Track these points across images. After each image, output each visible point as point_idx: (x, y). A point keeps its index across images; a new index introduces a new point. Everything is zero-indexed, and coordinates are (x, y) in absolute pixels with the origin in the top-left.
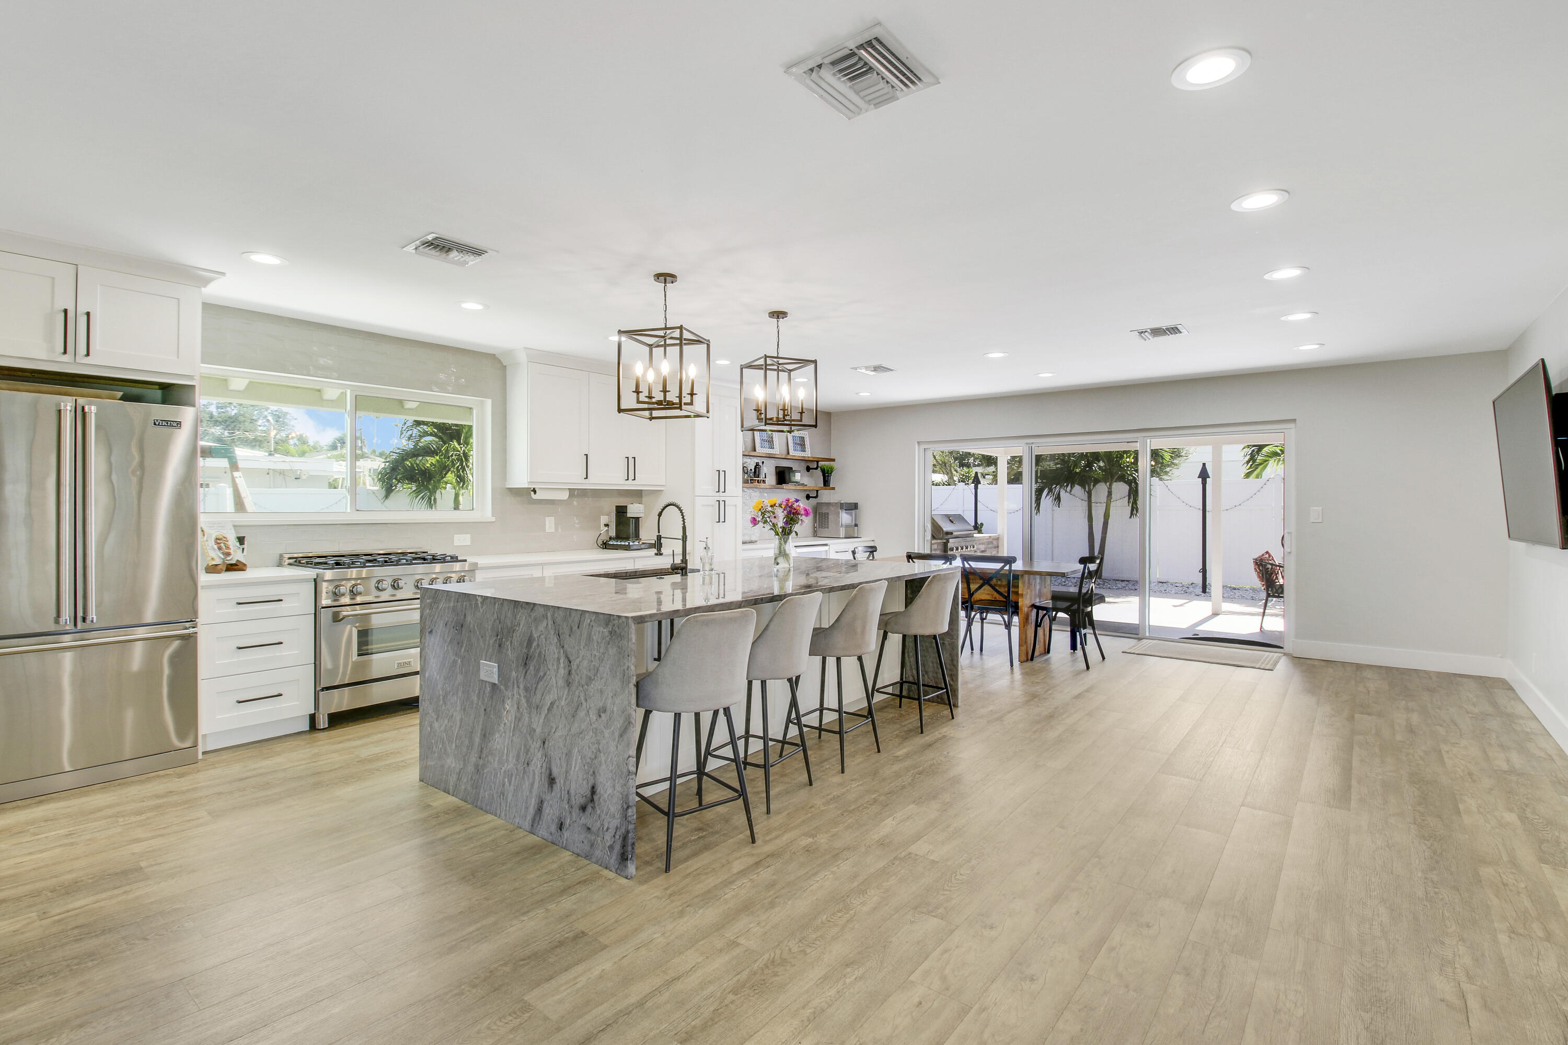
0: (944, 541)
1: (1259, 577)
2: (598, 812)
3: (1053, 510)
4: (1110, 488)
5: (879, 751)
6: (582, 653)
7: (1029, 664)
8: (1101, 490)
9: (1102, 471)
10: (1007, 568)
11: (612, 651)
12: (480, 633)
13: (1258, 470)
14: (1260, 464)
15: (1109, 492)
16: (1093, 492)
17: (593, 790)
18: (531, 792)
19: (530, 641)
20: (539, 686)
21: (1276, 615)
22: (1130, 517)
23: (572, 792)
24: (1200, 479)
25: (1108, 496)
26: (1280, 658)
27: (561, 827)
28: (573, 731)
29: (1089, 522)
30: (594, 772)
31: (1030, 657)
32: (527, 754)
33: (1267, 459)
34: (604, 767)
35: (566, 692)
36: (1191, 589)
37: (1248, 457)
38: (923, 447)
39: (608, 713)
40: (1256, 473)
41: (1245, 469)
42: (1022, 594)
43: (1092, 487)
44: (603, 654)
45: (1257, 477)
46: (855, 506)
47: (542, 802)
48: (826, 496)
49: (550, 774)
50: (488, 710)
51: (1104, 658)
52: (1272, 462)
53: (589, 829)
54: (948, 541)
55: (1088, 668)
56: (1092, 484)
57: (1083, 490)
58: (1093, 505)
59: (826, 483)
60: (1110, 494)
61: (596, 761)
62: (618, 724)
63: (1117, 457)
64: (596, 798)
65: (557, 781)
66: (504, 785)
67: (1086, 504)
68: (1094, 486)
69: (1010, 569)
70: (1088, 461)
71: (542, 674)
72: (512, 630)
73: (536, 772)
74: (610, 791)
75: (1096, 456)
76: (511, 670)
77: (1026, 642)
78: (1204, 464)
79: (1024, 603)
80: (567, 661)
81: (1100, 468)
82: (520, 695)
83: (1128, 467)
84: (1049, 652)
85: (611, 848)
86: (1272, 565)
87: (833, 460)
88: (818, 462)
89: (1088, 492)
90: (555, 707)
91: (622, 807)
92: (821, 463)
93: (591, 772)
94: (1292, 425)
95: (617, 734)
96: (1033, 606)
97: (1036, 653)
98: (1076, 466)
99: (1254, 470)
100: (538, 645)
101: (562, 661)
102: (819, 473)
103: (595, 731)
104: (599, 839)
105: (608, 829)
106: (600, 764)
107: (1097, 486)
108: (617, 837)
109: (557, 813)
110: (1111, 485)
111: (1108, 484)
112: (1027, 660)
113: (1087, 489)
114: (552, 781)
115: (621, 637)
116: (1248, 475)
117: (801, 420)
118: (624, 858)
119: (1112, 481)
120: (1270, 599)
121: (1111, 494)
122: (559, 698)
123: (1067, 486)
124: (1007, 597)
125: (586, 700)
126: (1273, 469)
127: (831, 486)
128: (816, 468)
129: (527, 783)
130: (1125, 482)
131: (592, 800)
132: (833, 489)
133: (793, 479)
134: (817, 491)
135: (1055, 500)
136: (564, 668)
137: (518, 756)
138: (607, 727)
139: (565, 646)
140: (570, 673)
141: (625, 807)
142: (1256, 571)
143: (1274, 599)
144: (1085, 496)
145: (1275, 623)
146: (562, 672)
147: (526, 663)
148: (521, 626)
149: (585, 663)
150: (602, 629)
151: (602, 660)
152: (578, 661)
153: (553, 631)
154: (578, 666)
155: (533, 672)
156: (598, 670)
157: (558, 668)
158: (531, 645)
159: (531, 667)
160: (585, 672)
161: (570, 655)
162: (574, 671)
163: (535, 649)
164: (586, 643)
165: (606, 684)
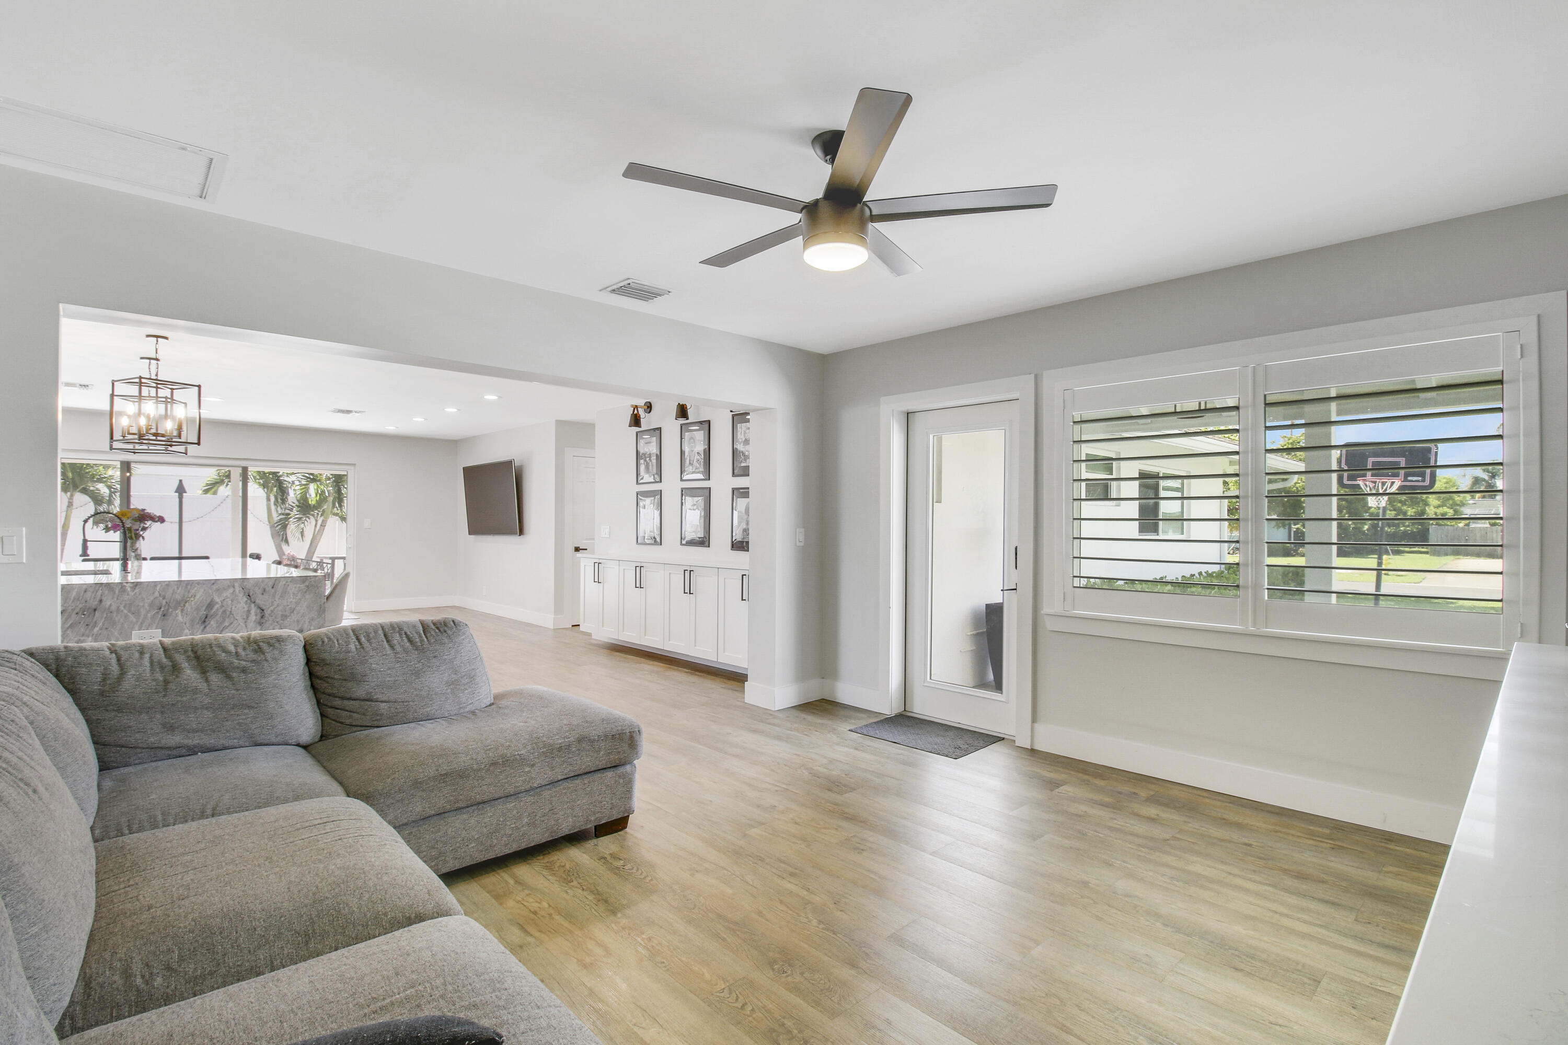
6: (276, 603)
11: (309, 596)
12: (129, 611)
19: (211, 605)
24: (177, 494)
44: (301, 599)
71: (227, 624)
72: (182, 602)
78: (181, 481)
80: (259, 611)
94: (352, 467)
100: (222, 606)
101: (253, 612)
115: (318, 587)
136: (256, 615)
139: (257, 601)
140: (262, 617)
146: (253, 617)
147: (204, 621)
148: (197, 597)
149: (280, 608)
150: (298, 585)
151: (297, 603)
152: (272, 608)
153: (241, 595)
154: (272, 611)
155: (215, 625)
156: (294, 609)
157: (248, 617)
158: (212, 609)
159: (212, 623)
160: (280, 613)
161: (261, 606)
162: (267, 615)
163: (217, 610)
164: (281, 596)
165: (303, 616)
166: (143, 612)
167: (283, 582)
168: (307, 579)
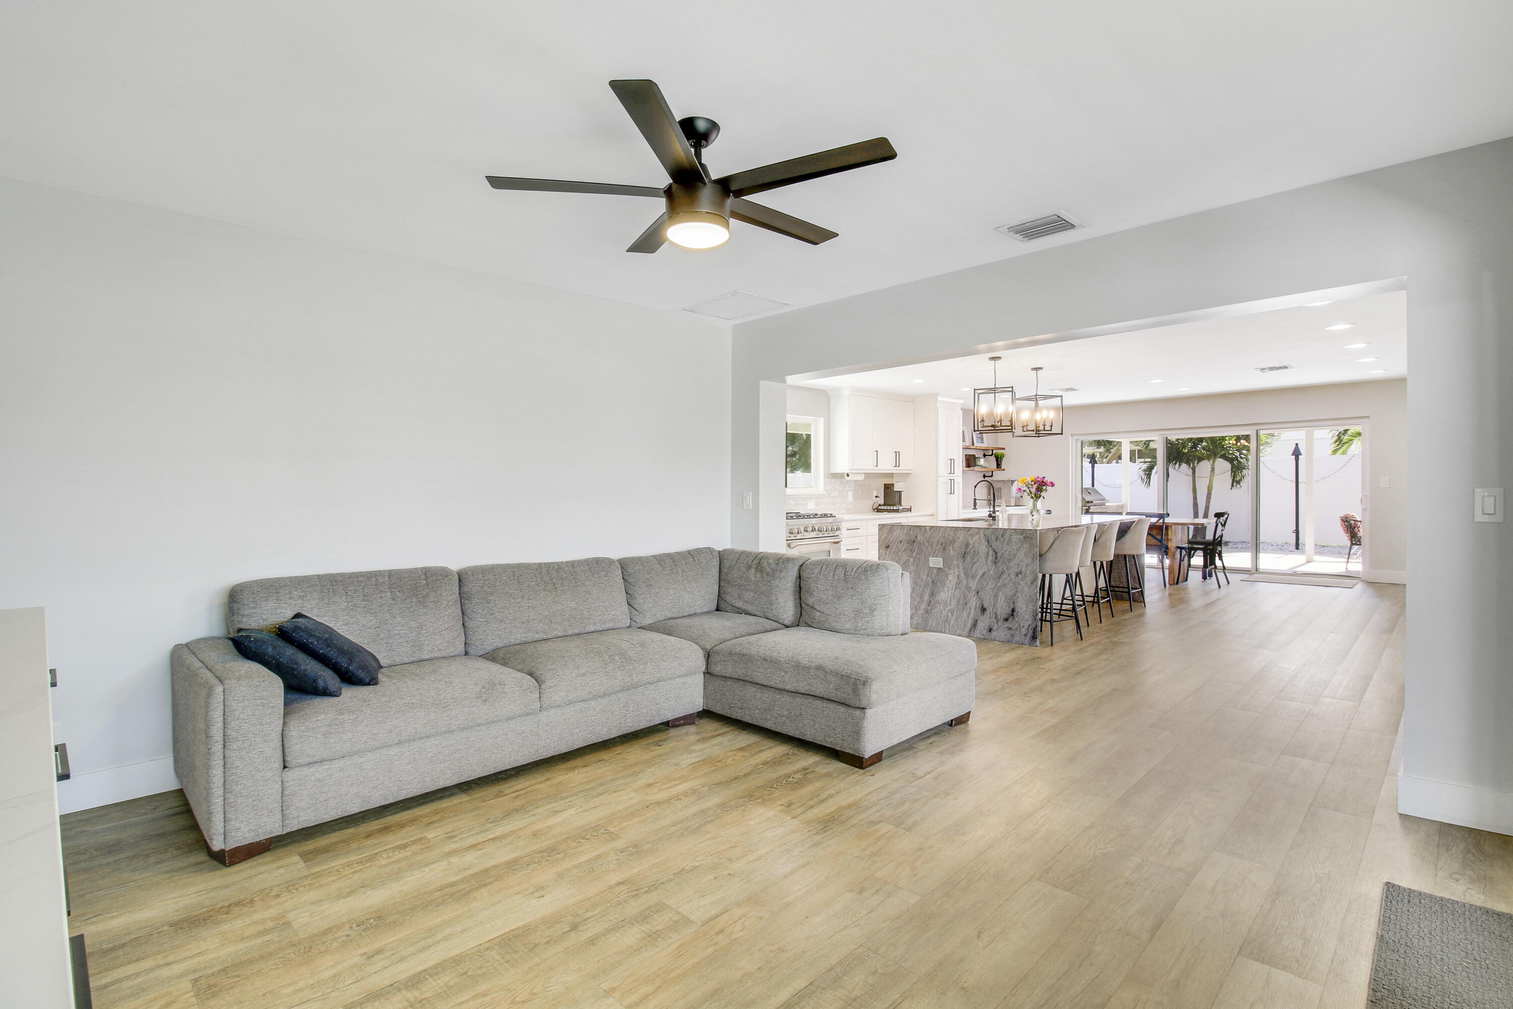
1: (1344, 530)
2: (1017, 620)
4: (1213, 465)
5: (1113, 617)
6: (1004, 548)
7: (1175, 586)
8: (1204, 467)
9: (1207, 451)
10: (1161, 521)
11: (1026, 546)
12: (928, 544)
13: (1344, 448)
14: (1347, 443)
15: (1212, 468)
16: (1197, 470)
17: (1013, 610)
18: (968, 617)
19: (967, 545)
20: (974, 566)
21: (1359, 563)
22: (1231, 489)
23: (998, 613)
24: (1294, 456)
25: (1211, 472)
26: (1358, 583)
27: (990, 630)
28: (999, 585)
29: (1193, 492)
30: (1014, 602)
31: (1175, 582)
32: (965, 599)
33: (1352, 438)
34: (1020, 598)
35: (994, 567)
36: (1285, 547)
37: (1336, 438)
38: (1075, 438)
39: (1023, 574)
40: (1341, 450)
41: (1333, 447)
42: (1171, 539)
43: (1196, 464)
44: (1020, 547)
45: (1343, 453)
47: (976, 621)
48: (998, 476)
49: (983, 607)
50: (935, 582)
51: (1228, 583)
52: (1356, 440)
53: (1010, 628)
54: (1089, 508)
55: (1220, 587)
56: (1196, 462)
57: (1188, 467)
58: (1197, 479)
59: (999, 465)
60: (1213, 469)
61: (1015, 597)
62: (1029, 578)
63: (1220, 440)
64: (1014, 613)
65: (987, 609)
66: (947, 617)
67: (1191, 478)
68: (1198, 463)
69: (1164, 522)
70: (1194, 443)
71: (976, 560)
72: (953, 542)
73: (972, 607)
74: (1025, 609)
75: (1201, 440)
76: (953, 560)
77: (1173, 572)
78: (1297, 444)
79: (1172, 545)
80: (994, 553)
81: (1204, 448)
82: (960, 572)
83: (1230, 447)
84: (1187, 580)
85: (1025, 635)
86: (1355, 521)
87: (1004, 449)
88: (992, 450)
89: (1193, 469)
90: (986, 575)
91: (1033, 615)
92: (994, 452)
93: (1012, 602)
94: (1367, 420)
95: (1029, 583)
96: (1178, 547)
97: (1180, 581)
98: (1184, 447)
99: (1340, 448)
100: (973, 547)
101: (990, 553)
102: (993, 458)
103: (1014, 583)
104: (1017, 632)
105: (1023, 627)
106: (1018, 597)
107: (1200, 464)
108: (1030, 629)
109: (988, 624)
110: (1214, 462)
111: (1211, 461)
112: (1174, 584)
113: (1192, 466)
114: (983, 610)
115: (1032, 539)
116: (1335, 451)
117: (1051, 430)
118: (1034, 637)
119: (1214, 458)
120: (1353, 546)
122: (989, 571)
123: (1176, 464)
124: (1160, 541)
125: (1008, 570)
126: (1356, 447)
127: (1002, 468)
128: (991, 455)
129: (965, 613)
130: (1227, 461)
131: (1013, 615)
132: (1004, 470)
133: (978, 463)
134: (992, 472)
136: (992, 556)
137: (958, 601)
138: (1022, 580)
139: (993, 546)
140: (996, 558)
141: (1035, 615)
142: (1342, 526)
143: (1357, 547)
144: (1190, 472)
145: (1356, 566)
146: (991, 558)
147: (964, 556)
148: (960, 539)
149: (1007, 553)
150: (1018, 536)
151: (1018, 550)
152: (1002, 552)
153: (984, 540)
154: (1002, 555)
155: (969, 560)
156: (1016, 555)
157: (987, 557)
158: (968, 547)
159: (968, 558)
160: (1007, 557)
161: (996, 550)
162: (999, 557)
163: (971, 549)
164: (1008, 544)
165: (1022, 561)
166: (934, 545)
167: (1008, 533)
168: (1024, 532)
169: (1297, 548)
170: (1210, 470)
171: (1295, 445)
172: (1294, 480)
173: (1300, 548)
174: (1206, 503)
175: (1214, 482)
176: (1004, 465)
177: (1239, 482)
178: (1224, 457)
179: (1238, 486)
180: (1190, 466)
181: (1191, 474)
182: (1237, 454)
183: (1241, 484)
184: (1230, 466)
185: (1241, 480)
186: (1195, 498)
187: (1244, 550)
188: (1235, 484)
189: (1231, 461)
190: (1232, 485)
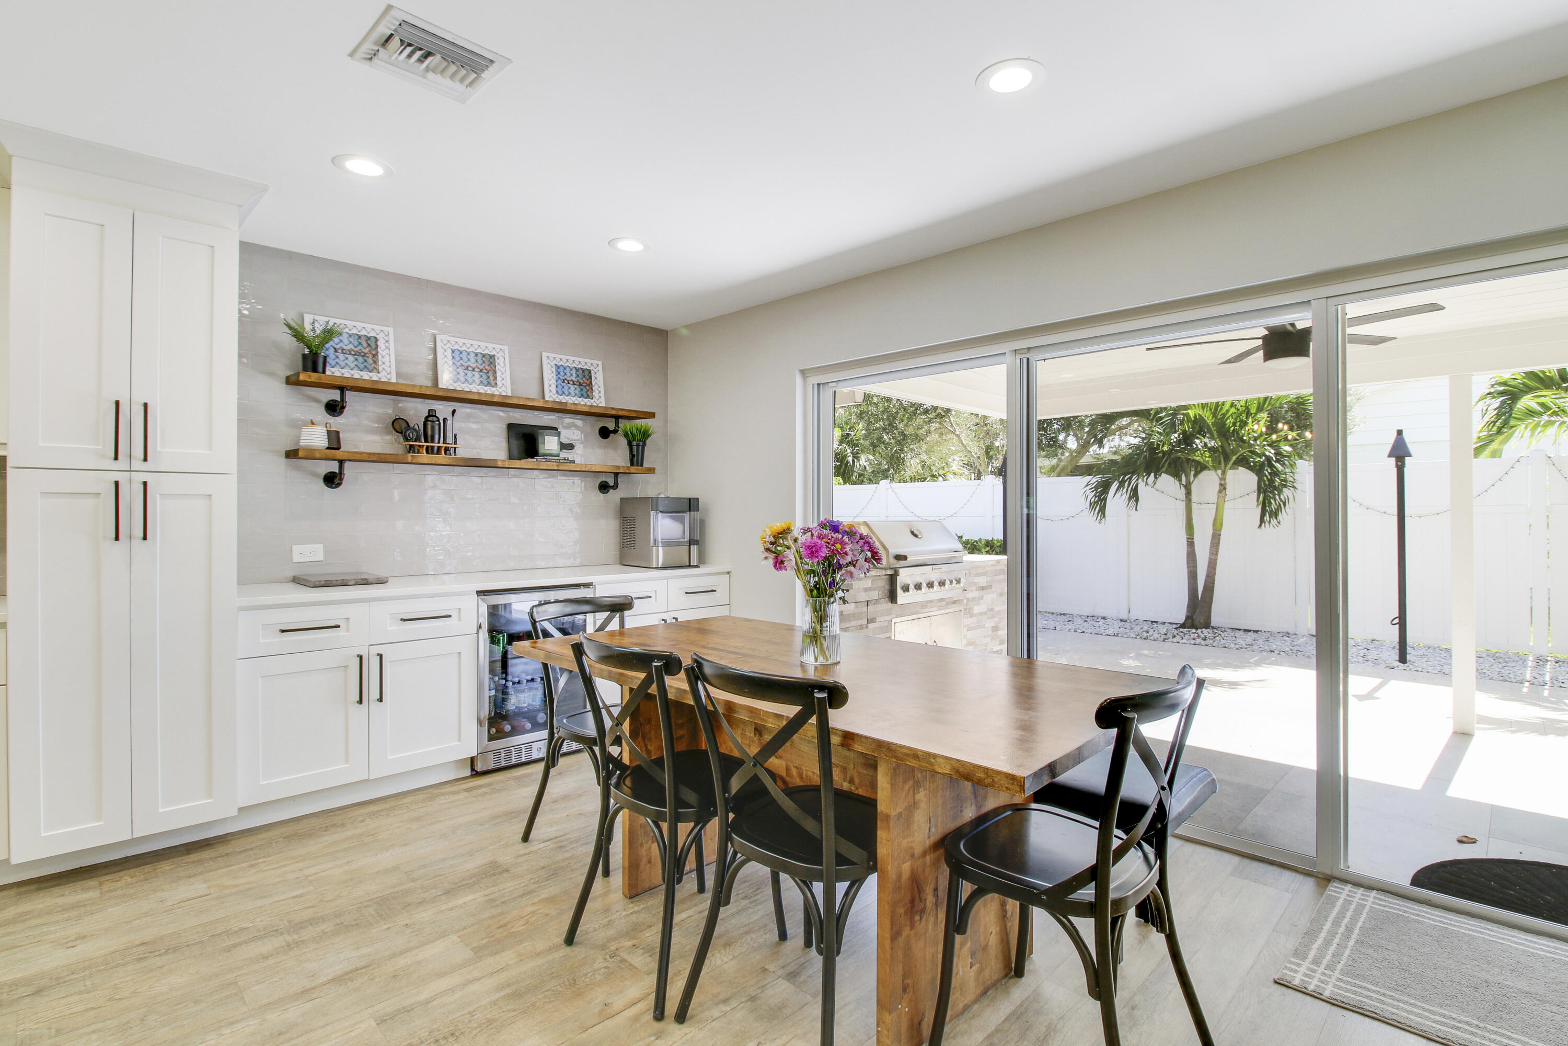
0: (889, 572)
3: (1129, 516)
4: (1223, 478)
8: (1207, 483)
13: (1498, 443)
15: (1221, 485)
16: (1193, 487)
22: (1260, 526)
24: (1393, 460)
25: (1220, 492)
29: (1187, 532)
36: (1379, 654)
38: (814, 380)
40: (1494, 447)
43: (1192, 478)
45: (1497, 454)
46: (692, 505)
48: (640, 484)
56: (1193, 473)
57: (1178, 483)
58: (1194, 506)
59: (636, 458)
60: (1223, 487)
67: (1182, 505)
68: (1195, 476)
78: (1400, 432)
83: (1255, 439)
87: (649, 415)
88: (619, 418)
89: (1186, 487)
92: (625, 421)
99: (1487, 445)
102: (621, 441)
107: (1201, 476)
110: (1224, 473)
111: (1219, 472)
113: (1184, 482)
116: (1479, 450)
119: (1226, 465)
121: (1225, 489)
127: (646, 465)
128: (617, 431)
130: (1250, 468)
132: (651, 471)
134: (621, 476)
135: (1130, 499)
144: (1181, 493)
169: (1403, 659)
170: (1217, 488)
171: (1395, 434)
172: (1395, 510)
173: (1408, 657)
174: (1211, 554)
175: (1226, 512)
176: (650, 457)
177: (1275, 514)
178: (1243, 462)
179: (1274, 521)
180: (1180, 480)
181: (1183, 497)
182: (1270, 452)
183: (1280, 517)
184: (1255, 478)
185: (1279, 509)
186: (1191, 544)
187: (1292, 656)
188: (1267, 517)
189: (1258, 470)
190: (1262, 520)
